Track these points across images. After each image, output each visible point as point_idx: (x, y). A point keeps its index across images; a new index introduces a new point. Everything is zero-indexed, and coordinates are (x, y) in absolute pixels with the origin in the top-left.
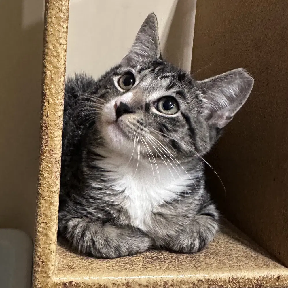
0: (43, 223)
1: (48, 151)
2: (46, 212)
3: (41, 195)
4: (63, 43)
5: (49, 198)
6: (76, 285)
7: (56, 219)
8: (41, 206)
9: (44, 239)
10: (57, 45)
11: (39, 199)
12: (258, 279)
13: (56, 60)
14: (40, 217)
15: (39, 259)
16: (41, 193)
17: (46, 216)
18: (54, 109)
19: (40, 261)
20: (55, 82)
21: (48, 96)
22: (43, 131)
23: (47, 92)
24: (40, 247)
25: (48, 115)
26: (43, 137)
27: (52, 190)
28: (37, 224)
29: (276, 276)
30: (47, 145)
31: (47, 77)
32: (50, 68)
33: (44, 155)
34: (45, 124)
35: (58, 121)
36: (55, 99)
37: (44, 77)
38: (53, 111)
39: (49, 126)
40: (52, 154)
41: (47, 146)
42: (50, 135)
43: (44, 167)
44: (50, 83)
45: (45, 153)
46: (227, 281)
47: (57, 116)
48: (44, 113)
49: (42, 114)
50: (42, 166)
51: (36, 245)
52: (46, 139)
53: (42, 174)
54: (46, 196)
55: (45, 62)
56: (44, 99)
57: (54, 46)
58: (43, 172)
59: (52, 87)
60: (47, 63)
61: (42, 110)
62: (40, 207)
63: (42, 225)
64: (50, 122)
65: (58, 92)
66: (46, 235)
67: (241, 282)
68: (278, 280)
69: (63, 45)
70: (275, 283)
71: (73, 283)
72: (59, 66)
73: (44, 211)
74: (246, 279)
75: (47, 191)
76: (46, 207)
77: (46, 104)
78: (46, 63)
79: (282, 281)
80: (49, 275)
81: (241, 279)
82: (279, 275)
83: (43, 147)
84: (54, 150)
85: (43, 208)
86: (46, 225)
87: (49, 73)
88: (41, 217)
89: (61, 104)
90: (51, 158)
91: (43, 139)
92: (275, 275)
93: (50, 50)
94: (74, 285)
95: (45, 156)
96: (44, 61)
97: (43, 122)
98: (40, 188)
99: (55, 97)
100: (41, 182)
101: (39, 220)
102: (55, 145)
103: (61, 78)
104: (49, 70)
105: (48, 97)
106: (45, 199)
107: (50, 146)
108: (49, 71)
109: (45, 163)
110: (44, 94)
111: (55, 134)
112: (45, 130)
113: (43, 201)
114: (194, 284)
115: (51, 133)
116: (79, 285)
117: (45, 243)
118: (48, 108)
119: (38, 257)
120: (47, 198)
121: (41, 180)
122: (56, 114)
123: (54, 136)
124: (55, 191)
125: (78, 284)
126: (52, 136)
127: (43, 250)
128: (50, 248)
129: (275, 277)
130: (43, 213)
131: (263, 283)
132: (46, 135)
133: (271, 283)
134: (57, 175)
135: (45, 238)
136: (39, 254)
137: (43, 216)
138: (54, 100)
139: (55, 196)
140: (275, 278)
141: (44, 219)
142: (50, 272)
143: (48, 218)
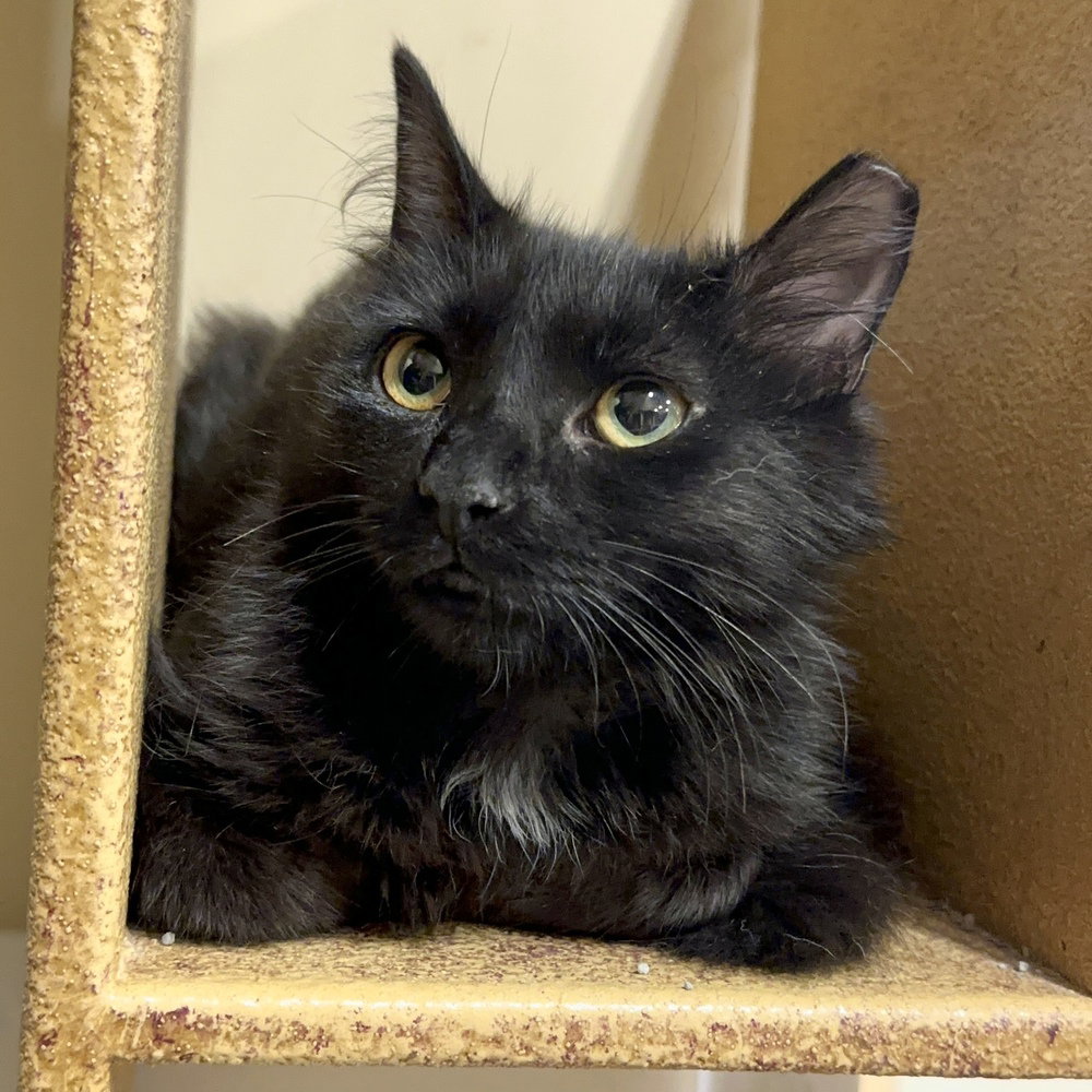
0: (65, 759)
1: (89, 465)
2: (79, 715)
3: (62, 644)
4: (149, 29)
5: (92, 656)
6: (201, 1026)
7: (121, 746)
8: (62, 692)
9: (69, 828)
10: (126, 34)
11: (52, 663)
12: (968, 1035)
13: (121, 96)
14: (57, 737)
15: (51, 912)
16: (62, 635)
17: (82, 730)
18: (115, 294)
19: (54, 917)
20: (119, 183)
21: (91, 238)
22: (70, 382)
23: (86, 222)
24: (55, 861)
25: (88, 317)
26: (69, 407)
27: (105, 622)
28: (45, 764)
29: (1041, 1024)
30: (85, 438)
31: (86, 163)
32: (97, 128)
33: (74, 480)
34: (78, 352)
35: (130, 343)
36: (117, 252)
37: (76, 163)
38: (109, 301)
39: (95, 362)
40: (107, 476)
41: (88, 443)
42: (98, 400)
43: (72, 530)
44: (95, 187)
45: (79, 471)
46: (834, 1034)
47: (125, 324)
48: (73, 310)
49: (66, 315)
50: (64, 525)
51: (38, 854)
52: (81, 414)
53: (68, 558)
54: (80, 649)
55: (76, 102)
56: (75, 253)
57: (112, 37)
58: (67, 547)
59: (104, 205)
60: (84, 106)
61: (67, 299)
62: (56, 692)
63: (64, 768)
64: (97, 346)
65: (129, 227)
66: (80, 809)
67: (895, 1043)
68: (1052, 1042)
69: (149, 36)
70: (1038, 1056)
71: (191, 1019)
72: (133, 118)
73: (73, 709)
74: (914, 1029)
75: (87, 629)
76: (80, 692)
77: (81, 271)
78: (80, 106)
79: (1069, 1046)
80: (91, 981)
81: (892, 1028)
82: (1054, 1022)
83: (69, 447)
84: (114, 462)
85: (67, 697)
86: (80, 769)
87: (92, 147)
88: (61, 734)
89: (144, 276)
90: (102, 493)
91: (70, 414)
92: (1038, 1021)
93: (98, 51)
94: (195, 1023)
95: (76, 485)
96: (75, 98)
97: (68, 347)
98: (57, 615)
99: (119, 243)
100: (59, 591)
101: (52, 749)
102: (118, 441)
103: (140, 167)
104: (92, 135)
105: (89, 244)
106: (76, 659)
107: (100, 446)
108: (92, 140)
109: (76, 514)
110: (73, 234)
111: (120, 394)
112: (78, 378)
113: (67, 670)
114: (695, 1040)
115: (103, 391)
116: (215, 1026)
117: (76, 843)
118: (87, 292)
119: (46, 902)
120: (85, 656)
121: (59, 580)
122: (123, 315)
123: (116, 403)
124: (118, 631)
125: (209, 1022)
126: (107, 402)
127: (65, 874)
128: (96, 865)
129: (1037, 1028)
130: (70, 718)
131: (988, 1052)
132: (81, 397)
133: (1020, 1050)
134: (128, 564)
135: (74, 821)
136: (48, 890)
137: (66, 731)
138: (115, 256)
139: (119, 651)
140: (1040, 1034)
141: (71, 744)
142: (96, 968)
143: (88, 742)
